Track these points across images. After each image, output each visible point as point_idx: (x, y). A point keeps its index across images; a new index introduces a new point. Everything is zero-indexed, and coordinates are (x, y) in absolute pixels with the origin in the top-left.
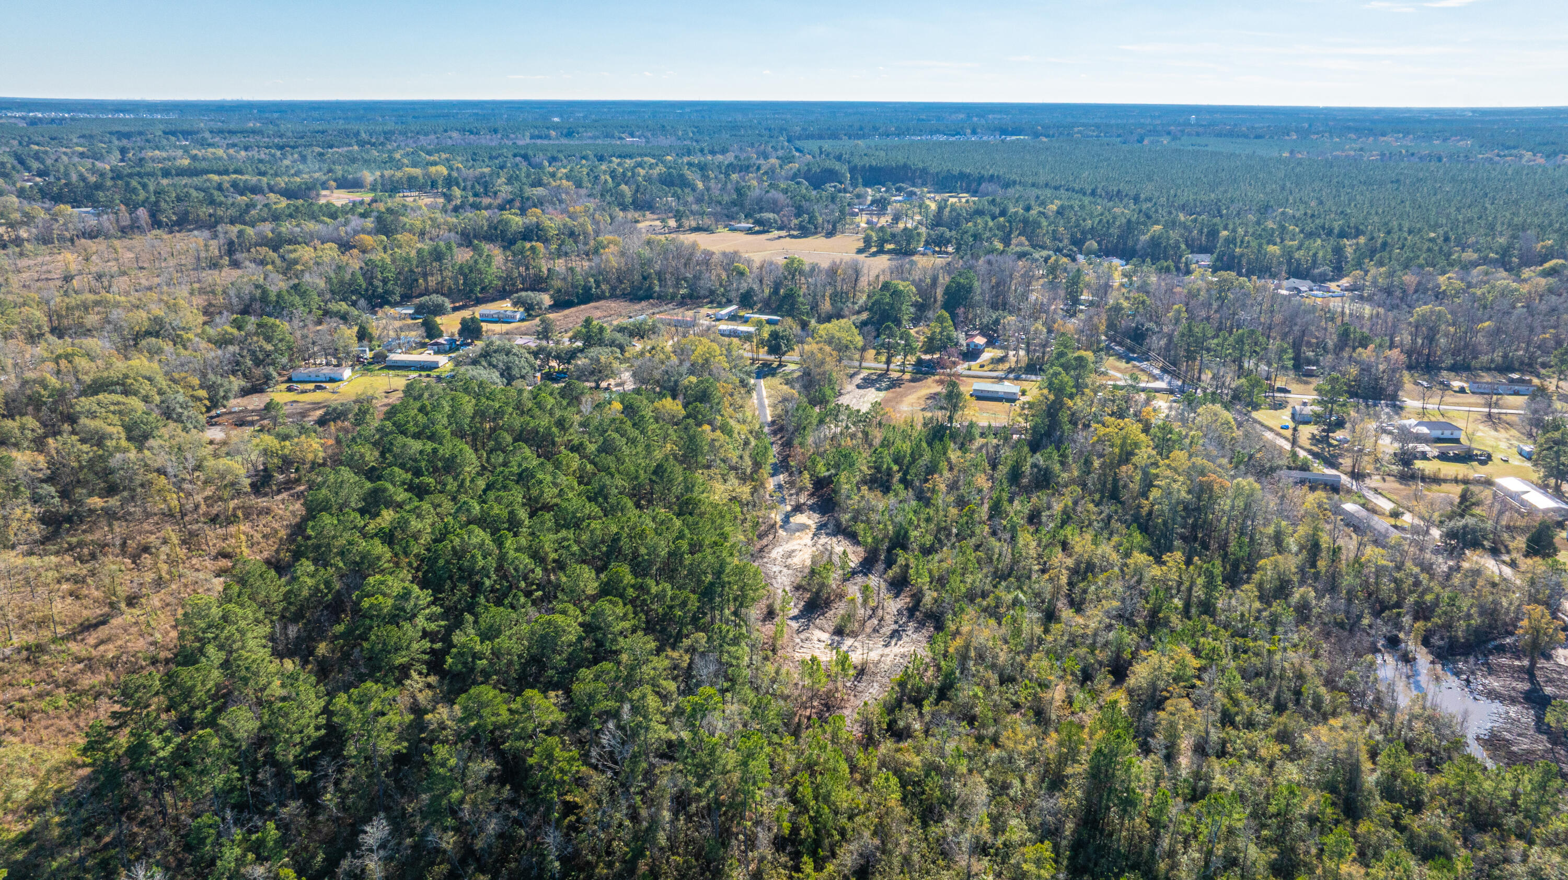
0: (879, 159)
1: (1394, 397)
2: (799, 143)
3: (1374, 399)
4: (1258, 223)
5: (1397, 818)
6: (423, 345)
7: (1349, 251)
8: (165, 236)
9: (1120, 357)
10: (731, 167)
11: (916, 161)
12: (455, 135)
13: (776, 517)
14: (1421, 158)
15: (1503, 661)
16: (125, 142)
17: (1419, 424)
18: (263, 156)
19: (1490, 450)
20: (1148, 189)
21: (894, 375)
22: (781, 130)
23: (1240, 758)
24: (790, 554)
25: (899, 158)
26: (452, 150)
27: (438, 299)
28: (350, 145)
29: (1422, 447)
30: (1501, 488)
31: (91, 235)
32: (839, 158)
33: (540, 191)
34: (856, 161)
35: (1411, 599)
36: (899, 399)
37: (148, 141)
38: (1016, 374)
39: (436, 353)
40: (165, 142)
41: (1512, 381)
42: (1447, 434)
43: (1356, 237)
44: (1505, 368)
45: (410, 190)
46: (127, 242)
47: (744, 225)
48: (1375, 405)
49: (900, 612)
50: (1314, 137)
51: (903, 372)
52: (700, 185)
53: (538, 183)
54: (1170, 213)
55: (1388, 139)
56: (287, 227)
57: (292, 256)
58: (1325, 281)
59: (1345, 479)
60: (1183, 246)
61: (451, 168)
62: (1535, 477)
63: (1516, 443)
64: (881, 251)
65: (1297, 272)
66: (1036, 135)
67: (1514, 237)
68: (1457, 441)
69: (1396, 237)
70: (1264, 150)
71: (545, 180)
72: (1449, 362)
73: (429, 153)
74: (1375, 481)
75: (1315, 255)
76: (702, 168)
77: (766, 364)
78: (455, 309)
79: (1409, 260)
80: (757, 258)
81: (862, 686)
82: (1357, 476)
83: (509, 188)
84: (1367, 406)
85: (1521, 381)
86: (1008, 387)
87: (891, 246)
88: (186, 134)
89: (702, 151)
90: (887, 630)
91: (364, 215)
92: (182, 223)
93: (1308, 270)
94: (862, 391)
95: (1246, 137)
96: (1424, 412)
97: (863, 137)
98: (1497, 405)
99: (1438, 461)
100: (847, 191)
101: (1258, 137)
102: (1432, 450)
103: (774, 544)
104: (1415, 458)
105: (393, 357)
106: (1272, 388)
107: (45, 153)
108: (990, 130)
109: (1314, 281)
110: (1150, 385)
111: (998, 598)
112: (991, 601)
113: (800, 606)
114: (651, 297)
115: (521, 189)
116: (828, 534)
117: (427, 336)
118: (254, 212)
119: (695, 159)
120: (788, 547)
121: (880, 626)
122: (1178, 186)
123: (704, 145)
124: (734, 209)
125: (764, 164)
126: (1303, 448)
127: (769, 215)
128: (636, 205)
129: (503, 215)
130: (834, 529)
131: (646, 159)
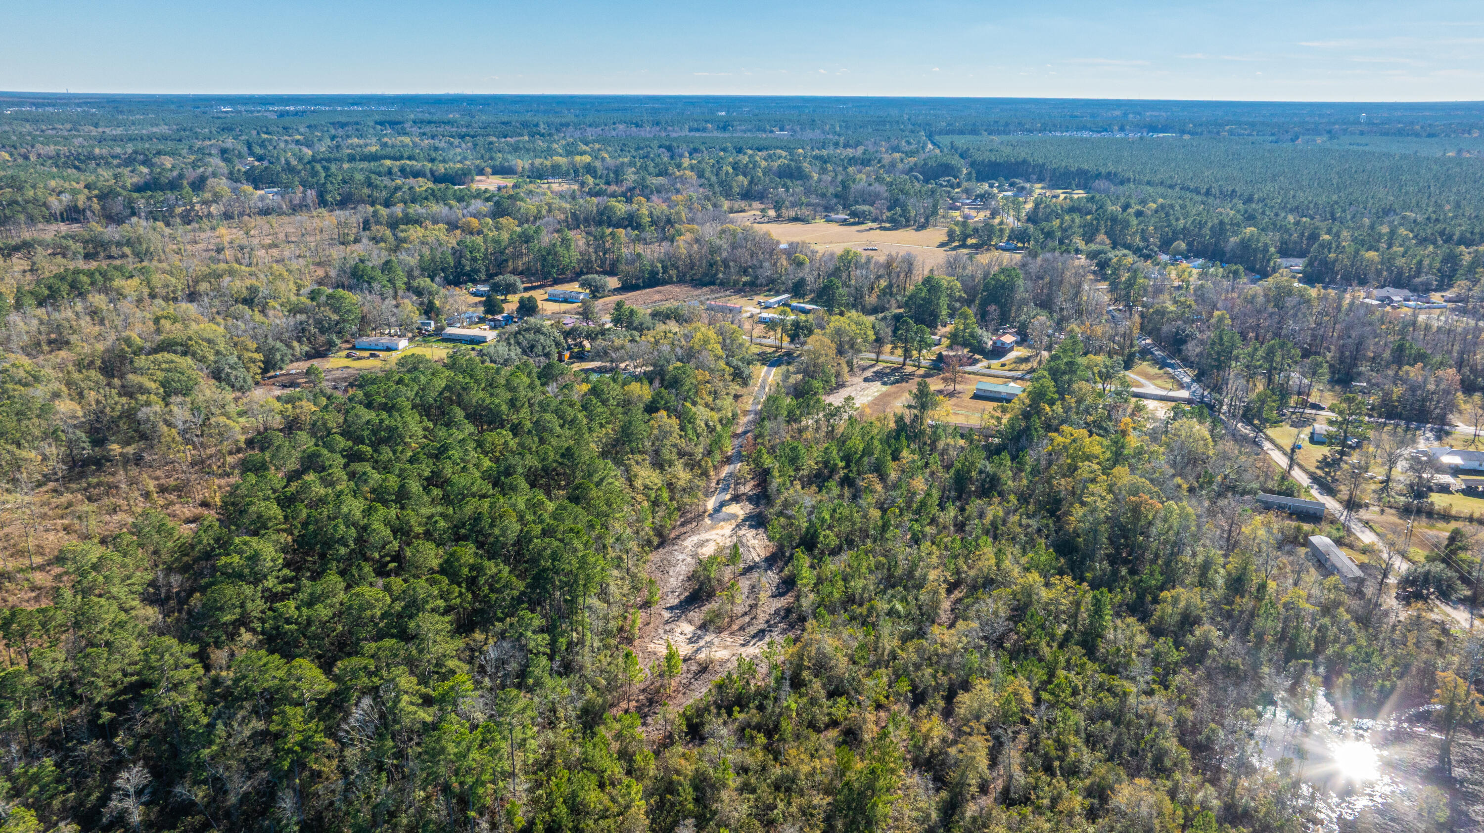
2: (937, 138)
3: (1418, 421)
4: (1372, 227)
6: (482, 320)
8: (326, 214)
9: (1156, 362)
10: (852, 161)
11: (1037, 157)
13: (711, 504)
16: (340, 132)
17: (1452, 453)
18: (442, 144)
20: (1267, 190)
21: (908, 369)
23: (1036, 810)
24: (702, 544)
25: (1022, 154)
31: (265, 212)
33: (661, 180)
34: (978, 157)
36: (897, 394)
37: (357, 130)
40: (371, 131)
45: (553, 177)
46: (291, 219)
48: (1418, 428)
49: (777, 612)
53: (665, 173)
54: (1277, 215)
56: (416, 209)
57: (402, 235)
61: (596, 158)
64: (964, 246)
70: (1430, 150)
71: (672, 169)
73: (587, 144)
74: (1370, 513)
75: (1420, 262)
76: (824, 160)
77: (789, 353)
81: (696, 685)
82: (1352, 505)
83: (635, 177)
84: (1407, 429)
86: (1014, 387)
87: (974, 241)
88: (393, 124)
90: (752, 630)
91: (488, 200)
92: (343, 204)
94: (867, 384)
96: (1474, 439)
97: (1006, 133)
99: (1460, 496)
100: (959, 185)
101: (1430, 135)
102: (1456, 483)
103: (693, 532)
104: (1430, 489)
105: (450, 330)
106: (1305, 404)
107: (270, 141)
108: (1138, 127)
109: (1414, 290)
110: (1172, 394)
111: (872, 607)
112: (864, 610)
113: (683, 597)
114: (713, 283)
115: (643, 179)
116: (751, 526)
117: (487, 312)
118: (399, 194)
119: (824, 152)
120: (704, 536)
121: (750, 624)
122: (1301, 188)
123: (842, 140)
124: (834, 201)
125: (887, 158)
126: (1304, 470)
127: (866, 208)
128: (747, 195)
129: (613, 202)
130: (757, 521)
131: (778, 151)
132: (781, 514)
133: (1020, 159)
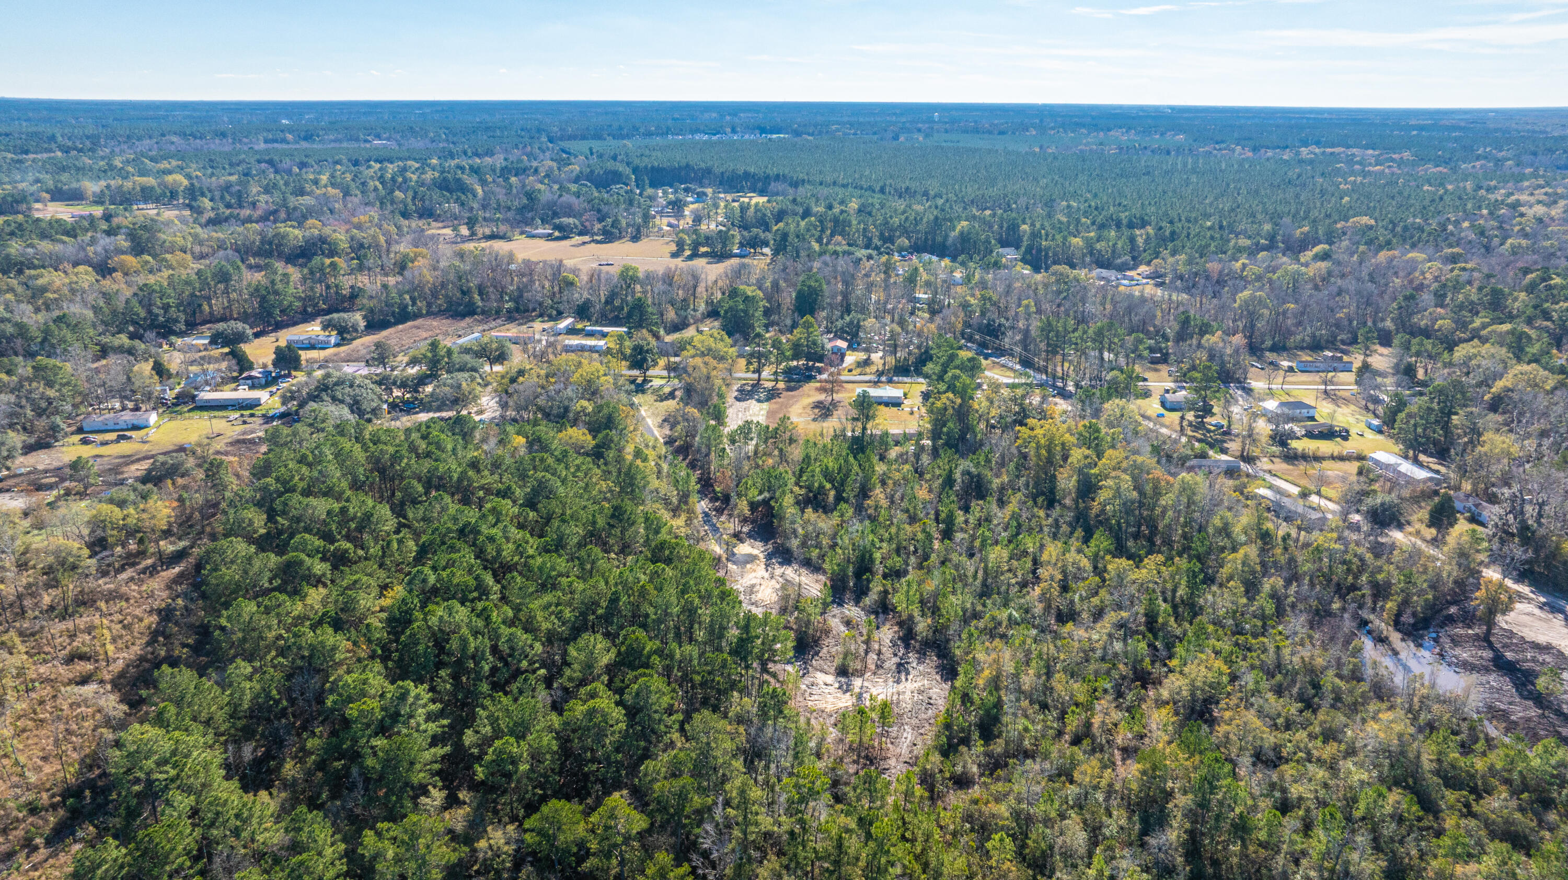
1: (1242, 380)
6: (233, 380)
12: (176, 139)
13: (717, 548)
14: (1154, 152)
15: (1459, 631)
17: (1280, 405)
19: (1344, 426)
22: (538, 130)
26: (181, 156)
27: (240, 326)
28: (50, 151)
29: (1290, 427)
32: (615, 159)
33: (307, 200)
34: (631, 161)
36: (785, 409)
39: (252, 388)
41: (1328, 359)
42: (1303, 412)
47: (541, 231)
49: (894, 643)
50: (1051, 132)
51: (776, 381)
52: (480, 190)
53: (301, 192)
58: (1126, 270)
59: (1240, 464)
60: (991, 241)
61: (188, 177)
62: (1396, 449)
64: (698, 254)
65: (1102, 263)
66: (797, 134)
67: (1275, 224)
68: (1314, 418)
69: (1179, 226)
73: (157, 161)
76: (474, 171)
78: (258, 336)
80: (580, 267)
83: (268, 198)
86: (887, 391)
87: (705, 249)
93: (1110, 260)
94: (743, 404)
95: (992, 133)
97: (630, 136)
100: (632, 193)
102: (1297, 429)
104: (1287, 438)
105: (204, 396)
108: (749, 128)
109: (1118, 270)
112: (987, 622)
116: (781, 564)
117: (234, 368)
119: (463, 162)
123: (465, 147)
124: (525, 214)
127: (571, 220)
130: (785, 557)
131: (409, 163)
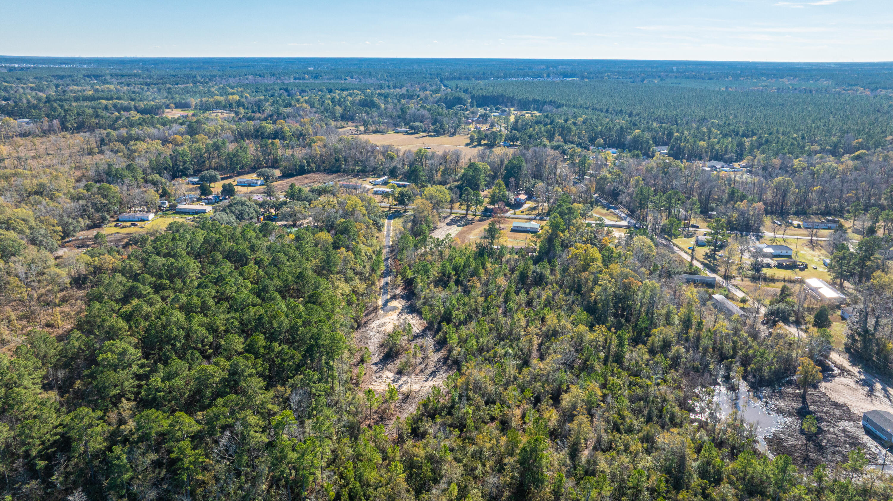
0: (489, 91)
1: (758, 230)
2: (446, 82)
3: (747, 231)
4: (698, 128)
5: (704, 489)
6: (199, 199)
7: (747, 145)
8: (68, 136)
9: (604, 206)
10: (403, 96)
11: (509, 93)
12: (250, 77)
13: (380, 302)
14: (800, 91)
15: (790, 390)
16: (60, 82)
17: (768, 247)
18: (136, 89)
19: (807, 262)
20: (638, 109)
21: (470, 217)
22: (438, 75)
23: (618, 452)
24: (382, 325)
25: (500, 91)
26: (246, 86)
27: (213, 172)
28: (188, 83)
29: (769, 260)
30: (808, 286)
31: (24, 135)
32: (466, 91)
33: (289, 110)
34: (474, 92)
35: (741, 353)
36: (469, 232)
37: (73, 80)
38: (541, 217)
39: (206, 204)
40: (83, 81)
41: (828, 221)
42: (784, 252)
43: (752, 137)
44: (826, 213)
45: (216, 109)
46: (45, 139)
47: (404, 129)
48: (747, 235)
49: (439, 360)
50: (742, 79)
51: (476, 215)
52: (383, 106)
53: (289, 105)
54: (648, 123)
55: (785, 80)
56: (135, 131)
57: (133, 148)
58: (731, 162)
59: (719, 279)
60: (651, 142)
61: (242, 96)
62: (829, 278)
63: (823, 257)
64: (479, 145)
65: (717, 157)
66: (583, 77)
67: (841, 137)
68: (789, 256)
69: (774, 137)
70: (712, 86)
71: (293, 103)
72: (794, 209)
73: (232, 88)
74: (737, 281)
75: (727, 146)
76: (386, 96)
77: (397, 211)
78: (222, 179)
79: (779, 150)
80: (403, 149)
81: (405, 406)
82: (727, 277)
83: (272, 108)
84: (742, 236)
85: (833, 221)
86: (534, 224)
87: (485, 142)
88: (96, 77)
89: (389, 87)
90: (428, 372)
91: (181, 124)
92: (80, 128)
93: (722, 156)
94: (449, 227)
95: (703, 79)
96: (774, 239)
97: (485, 79)
98: (816, 235)
99: (775, 269)
100: (467, 110)
101: (710, 79)
102: (774, 262)
103: (375, 319)
104: (763, 267)
105: (181, 207)
106: (688, 225)
107: (11, 87)
108: (558, 75)
109: (725, 162)
110: (618, 223)
111: (496, 352)
112: (491, 354)
113: (381, 357)
114: (339, 171)
115: (278, 109)
116: (408, 313)
117: (202, 194)
118: (120, 122)
119: (383, 91)
120: (382, 320)
121: (425, 368)
122: (656, 107)
123: (391, 83)
124: (398, 120)
125: (422, 94)
126: (698, 260)
127: (419, 124)
128: (343, 118)
129: (264, 124)
130: (412, 309)
131: (355, 91)
132: (425, 304)
133: (500, 94)
